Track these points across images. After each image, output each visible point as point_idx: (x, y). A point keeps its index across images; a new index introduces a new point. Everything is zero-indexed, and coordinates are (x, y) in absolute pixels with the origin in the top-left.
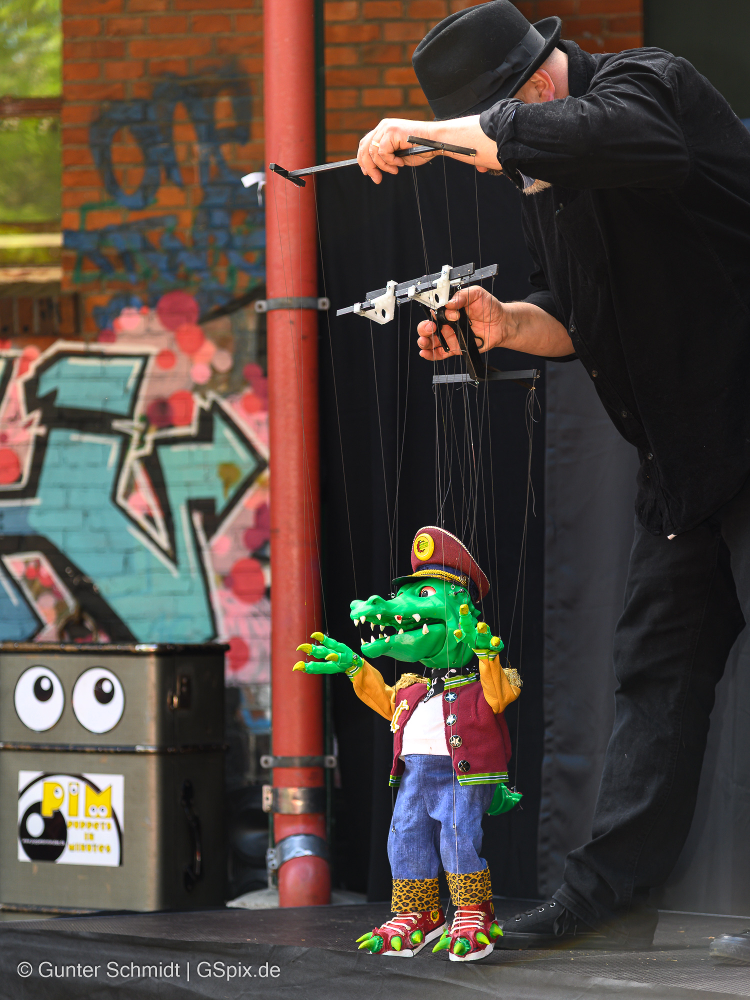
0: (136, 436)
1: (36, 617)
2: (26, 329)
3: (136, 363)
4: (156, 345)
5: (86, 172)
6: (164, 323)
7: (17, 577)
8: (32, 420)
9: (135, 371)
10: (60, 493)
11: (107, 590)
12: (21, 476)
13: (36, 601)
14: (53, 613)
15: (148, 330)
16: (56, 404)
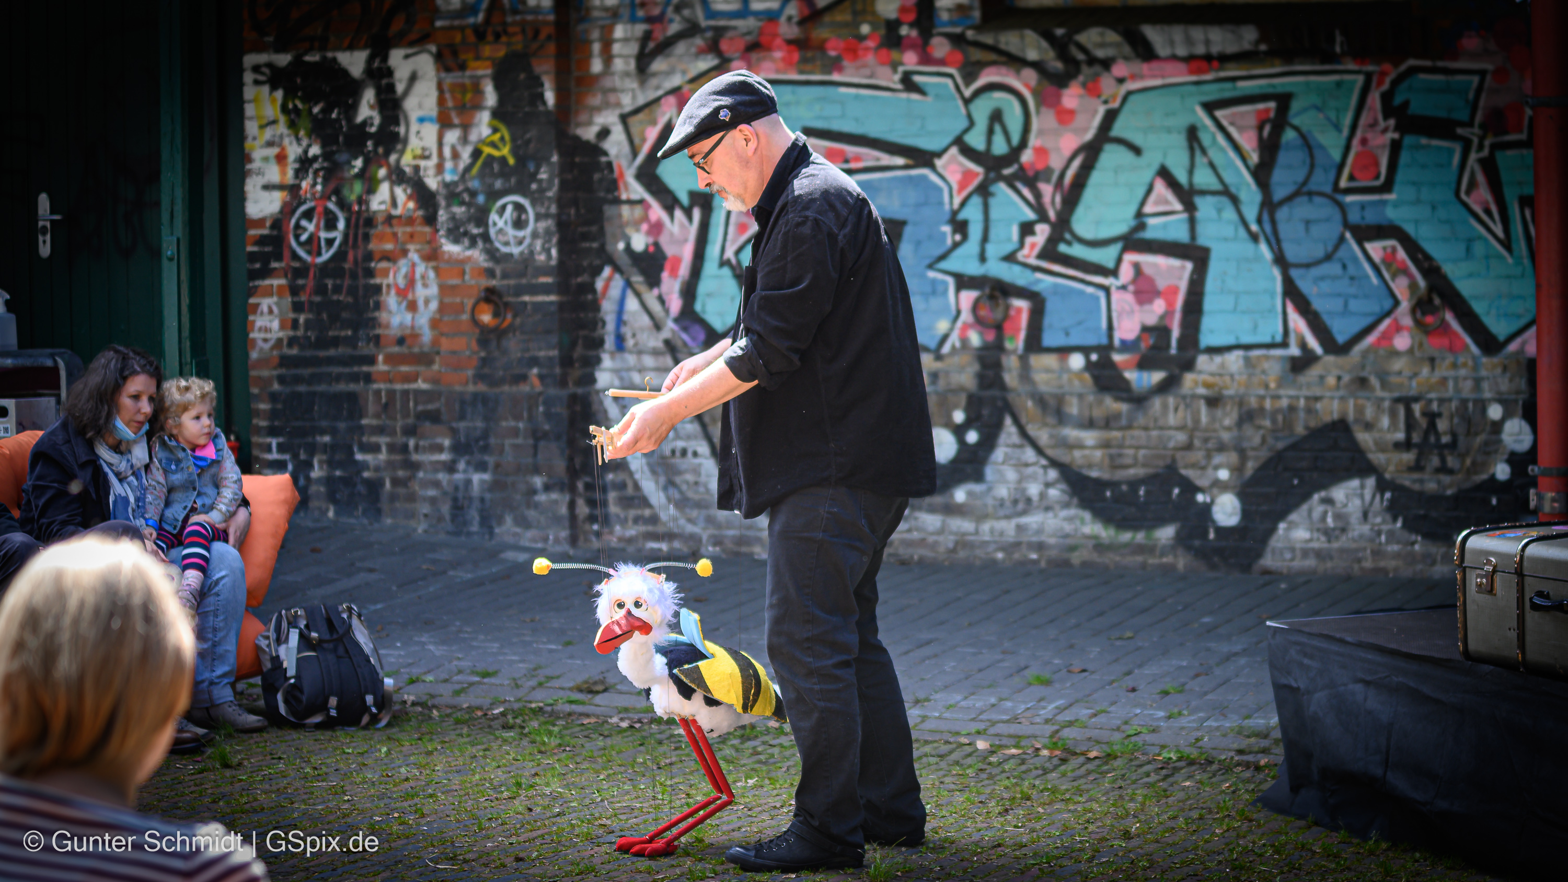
0: (1476, 141)
1: (1393, 295)
2: (1381, 48)
3: (1476, 78)
4: (1492, 63)
6: (1498, 44)
7: (1377, 261)
8: (1388, 126)
9: (1475, 85)
10: (1413, 189)
11: (1453, 272)
12: (1379, 174)
13: (1393, 281)
14: (1408, 292)
15: (1486, 50)
16: (1409, 112)
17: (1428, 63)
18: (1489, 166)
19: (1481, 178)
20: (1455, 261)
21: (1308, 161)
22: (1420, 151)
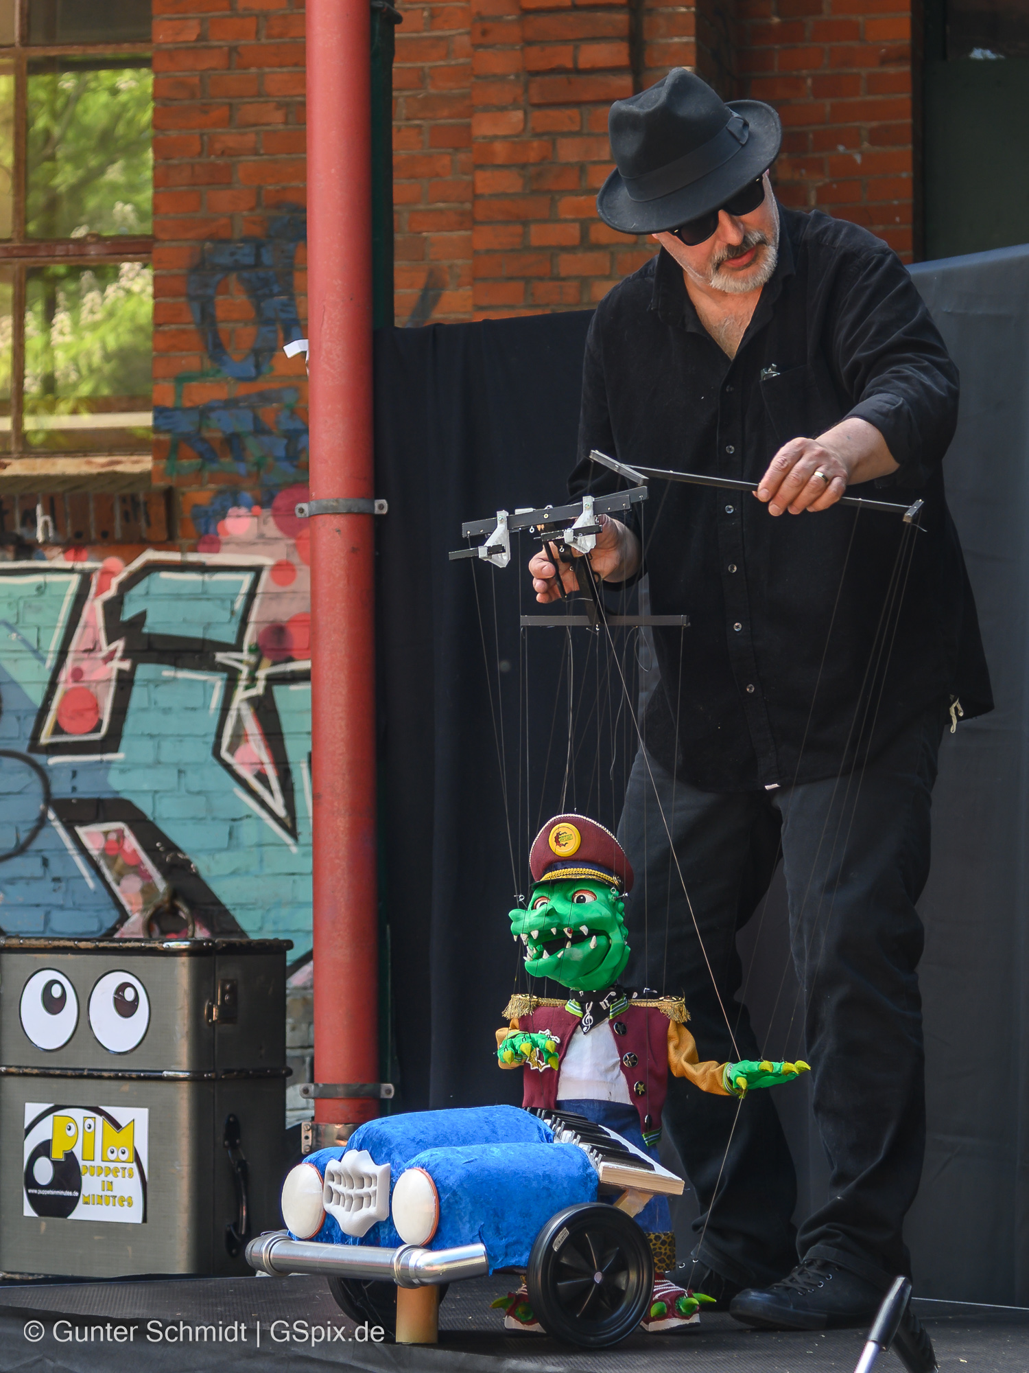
0: (245, 671)
1: (119, 905)
2: (105, 535)
3: (247, 578)
4: (271, 555)
5: (184, 332)
6: (281, 527)
7: (95, 853)
8: (114, 652)
9: (245, 589)
10: (149, 745)
11: (209, 869)
12: (100, 722)
13: (118, 884)
14: (140, 900)
15: (261, 536)
16: (145, 630)
17: (175, 557)
18: (265, 709)
19: (251, 727)
20: (212, 852)
22: (162, 688)
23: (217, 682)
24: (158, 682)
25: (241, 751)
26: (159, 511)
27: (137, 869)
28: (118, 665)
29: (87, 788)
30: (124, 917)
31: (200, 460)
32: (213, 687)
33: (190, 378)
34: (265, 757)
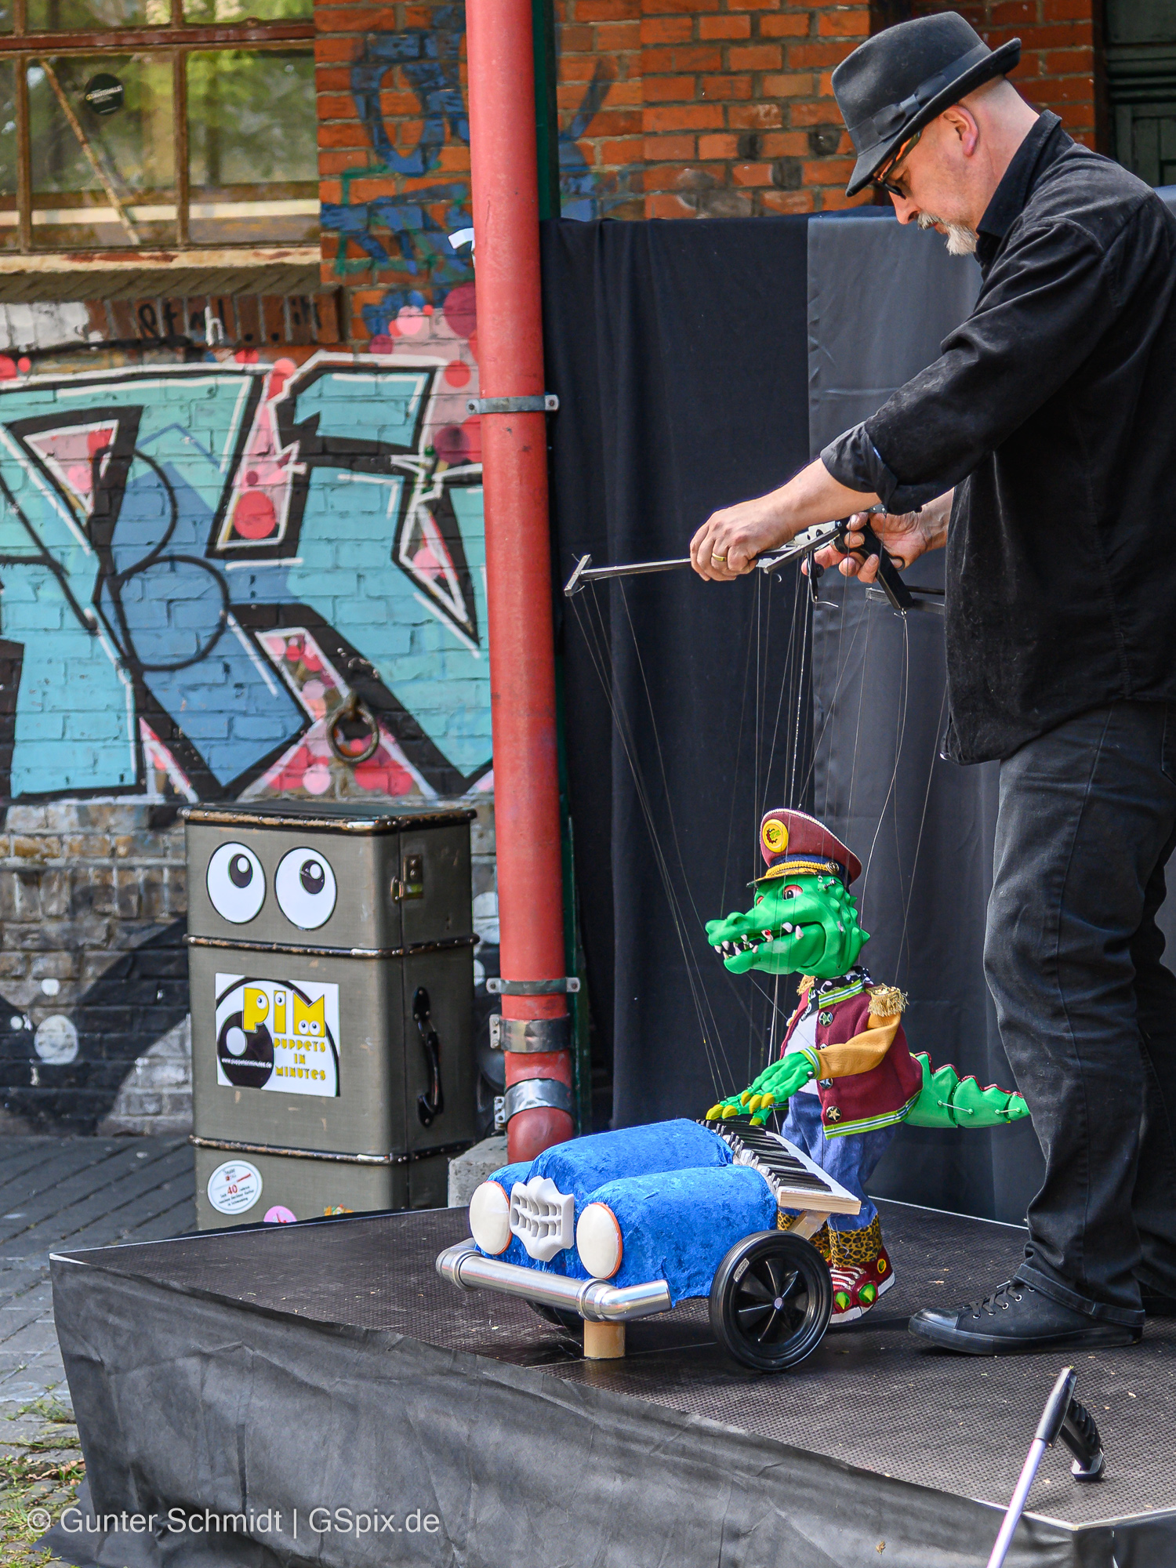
0: (422, 474)
1: (301, 710)
2: (276, 337)
3: (421, 380)
4: (444, 356)
5: (349, 126)
6: (454, 327)
7: (276, 659)
8: (289, 455)
9: (419, 390)
10: (328, 549)
11: (391, 674)
12: (277, 527)
13: (301, 689)
14: (323, 705)
15: (434, 336)
16: (319, 433)
17: (347, 358)
18: (442, 512)
19: (430, 530)
20: (394, 657)
21: (168, 510)
22: (337, 492)
23: (395, 485)
24: (335, 486)
25: (421, 554)
26: (329, 312)
27: (319, 675)
28: (292, 468)
29: (266, 595)
30: (308, 723)
31: (369, 259)
32: (389, 490)
33: (356, 175)
34: (444, 561)
